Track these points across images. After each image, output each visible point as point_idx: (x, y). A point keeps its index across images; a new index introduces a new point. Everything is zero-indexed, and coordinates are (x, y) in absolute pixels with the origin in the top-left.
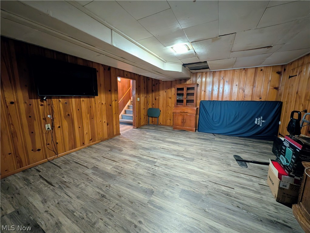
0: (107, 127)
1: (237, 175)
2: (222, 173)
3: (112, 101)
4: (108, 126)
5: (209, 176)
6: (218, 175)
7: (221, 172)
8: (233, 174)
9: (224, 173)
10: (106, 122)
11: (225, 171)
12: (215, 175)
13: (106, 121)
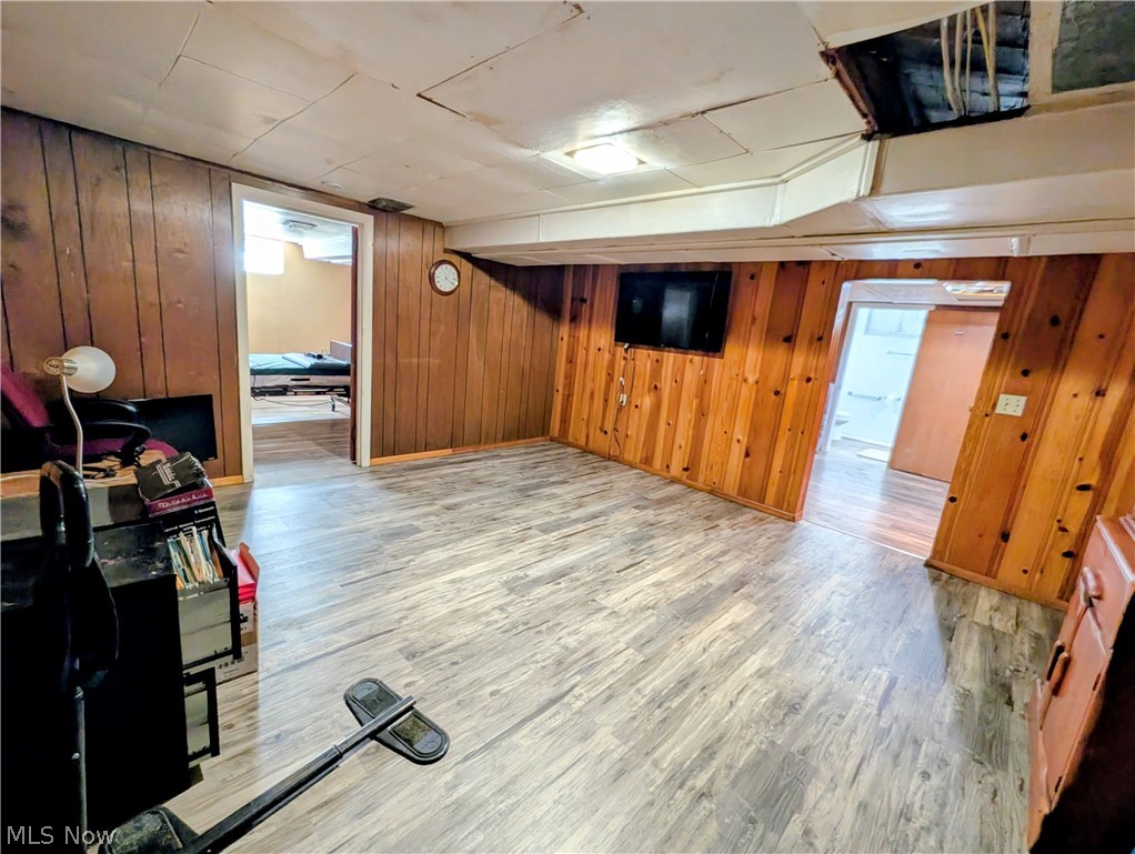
0: (744, 462)
1: (357, 626)
2: (397, 606)
3: (786, 378)
4: (748, 459)
5: (415, 576)
6: (402, 592)
7: (406, 606)
8: (372, 625)
9: (395, 609)
10: (744, 440)
11: (397, 616)
12: (409, 589)
13: (746, 440)
